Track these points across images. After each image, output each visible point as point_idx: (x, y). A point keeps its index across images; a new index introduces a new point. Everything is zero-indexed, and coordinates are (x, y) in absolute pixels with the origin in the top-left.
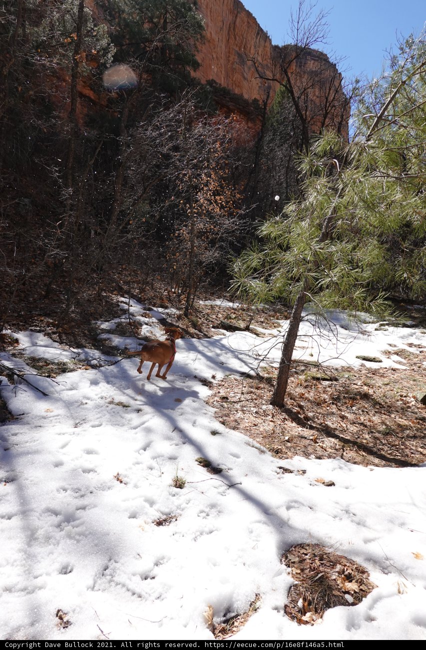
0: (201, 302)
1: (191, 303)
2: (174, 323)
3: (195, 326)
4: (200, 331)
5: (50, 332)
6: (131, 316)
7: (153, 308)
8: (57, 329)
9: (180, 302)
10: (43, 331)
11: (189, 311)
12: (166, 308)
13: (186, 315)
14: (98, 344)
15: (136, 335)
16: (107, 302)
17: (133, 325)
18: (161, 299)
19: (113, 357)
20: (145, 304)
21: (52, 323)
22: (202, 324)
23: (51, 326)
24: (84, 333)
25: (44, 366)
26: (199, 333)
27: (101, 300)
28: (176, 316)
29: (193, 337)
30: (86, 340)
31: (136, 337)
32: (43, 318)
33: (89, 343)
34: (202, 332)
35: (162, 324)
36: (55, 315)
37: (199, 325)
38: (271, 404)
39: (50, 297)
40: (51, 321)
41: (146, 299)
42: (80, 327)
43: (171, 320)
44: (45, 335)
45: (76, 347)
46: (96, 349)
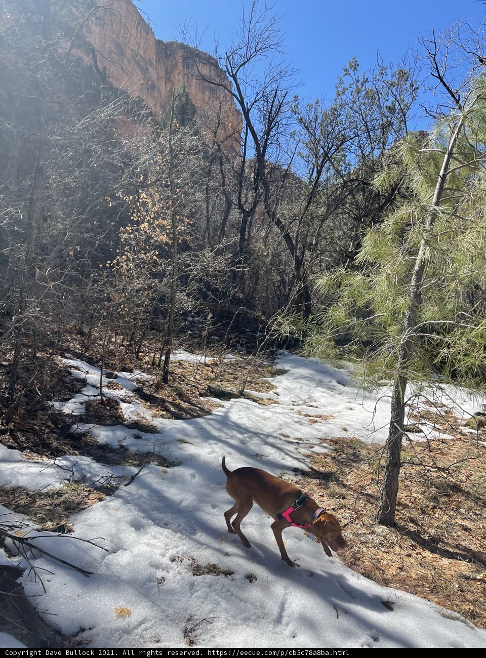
2: (156, 395)
3: (181, 396)
4: (191, 404)
7: (115, 372)
11: (168, 376)
12: (131, 371)
13: (165, 380)
15: (121, 421)
17: (107, 405)
20: (102, 367)
22: (186, 392)
24: (48, 427)
25: (30, 503)
26: (192, 407)
27: (41, 366)
28: (151, 383)
29: (194, 416)
30: (58, 439)
31: (122, 424)
33: (66, 444)
34: (195, 406)
35: (142, 399)
37: (184, 394)
38: (380, 523)
41: (100, 360)
43: (149, 391)
45: (51, 454)
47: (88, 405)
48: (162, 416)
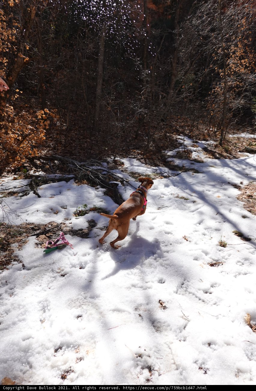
0: (230, 136)
1: (224, 137)
2: (213, 150)
3: (227, 151)
4: (230, 154)
5: (140, 158)
6: (185, 147)
7: (198, 141)
8: (143, 156)
9: (216, 136)
10: (136, 158)
11: (223, 142)
12: (207, 141)
13: (221, 144)
14: (167, 164)
15: (189, 158)
16: (170, 139)
17: (186, 152)
18: (204, 135)
19: (176, 171)
20: (193, 139)
21: (140, 153)
22: (231, 150)
23: (140, 154)
24: (158, 158)
25: (138, 176)
26: (229, 156)
27: (167, 138)
28: (214, 145)
29: (226, 158)
30: (160, 162)
31: (189, 159)
32: (135, 151)
33: (161, 164)
34: (232, 155)
35: (205, 151)
36: (141, 148)
37: (230, 151)
39: (138, 138)
40: (140, 152)
41: (194, 136)
42: (156, 154)
43: (211, 148)
44: (137, 160)
45: (154, 166)
46: (166, 167)
47: (178, 152)
48: (209, 158)
